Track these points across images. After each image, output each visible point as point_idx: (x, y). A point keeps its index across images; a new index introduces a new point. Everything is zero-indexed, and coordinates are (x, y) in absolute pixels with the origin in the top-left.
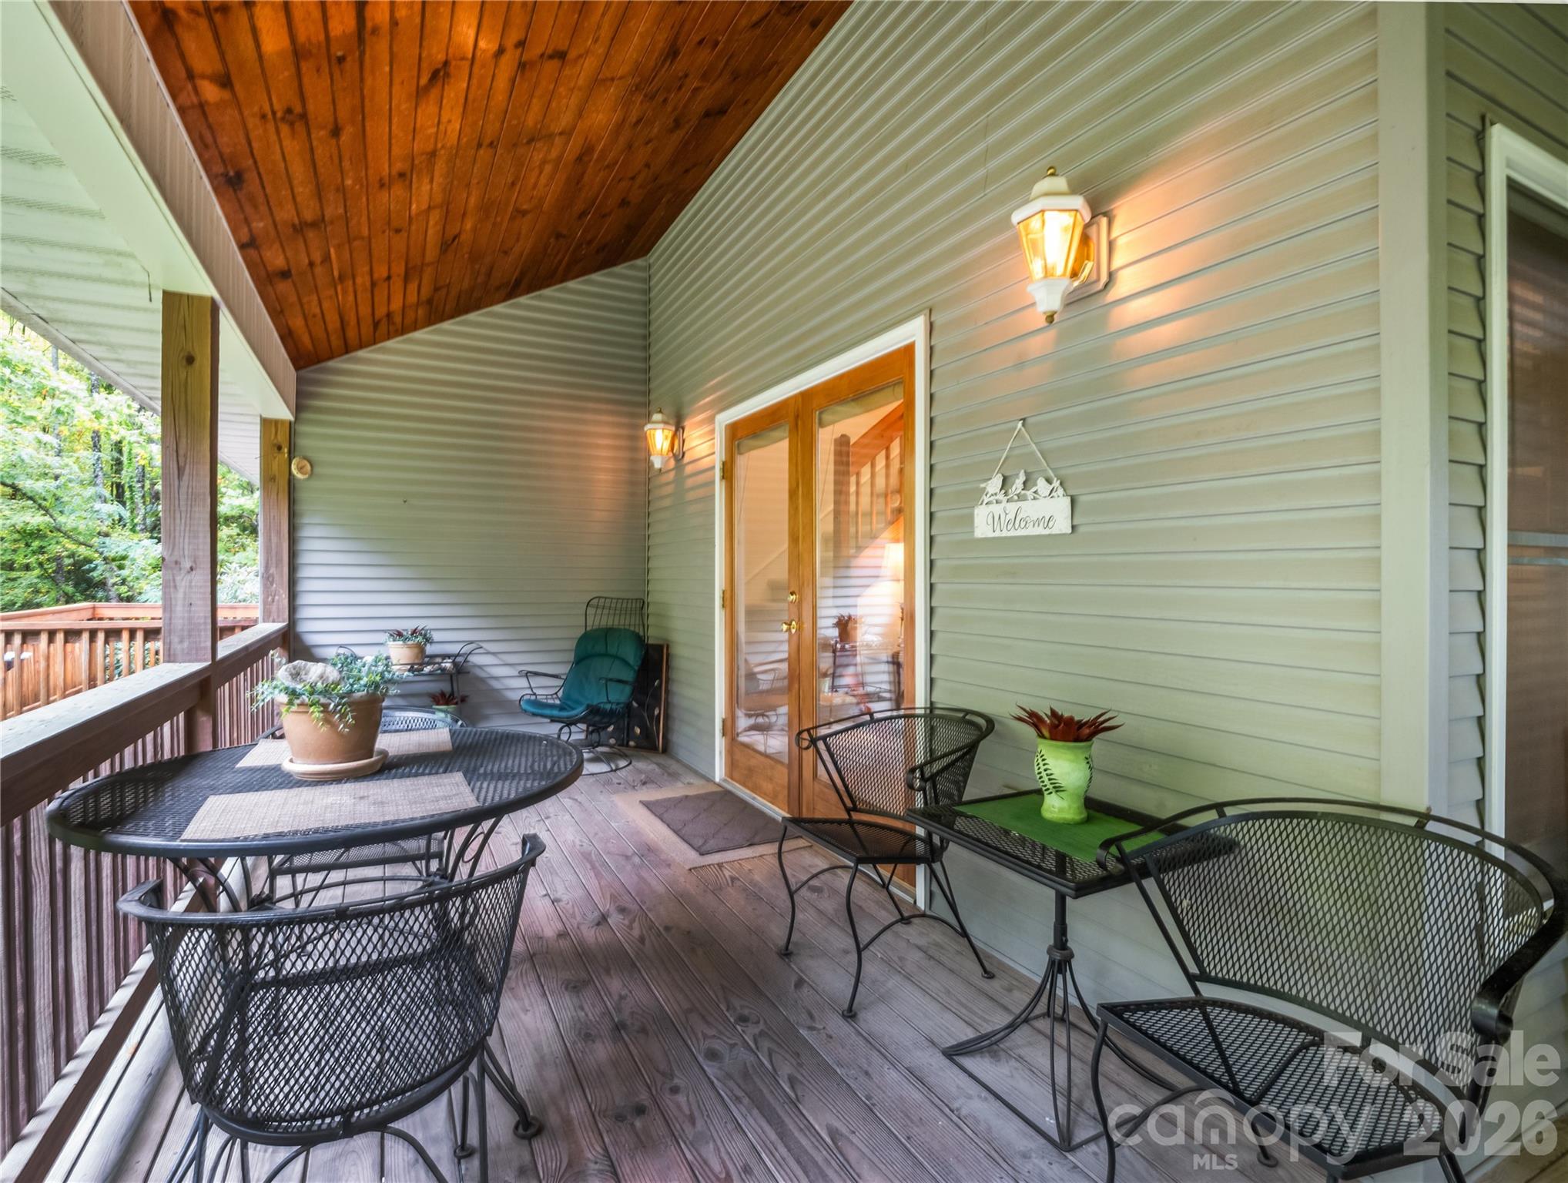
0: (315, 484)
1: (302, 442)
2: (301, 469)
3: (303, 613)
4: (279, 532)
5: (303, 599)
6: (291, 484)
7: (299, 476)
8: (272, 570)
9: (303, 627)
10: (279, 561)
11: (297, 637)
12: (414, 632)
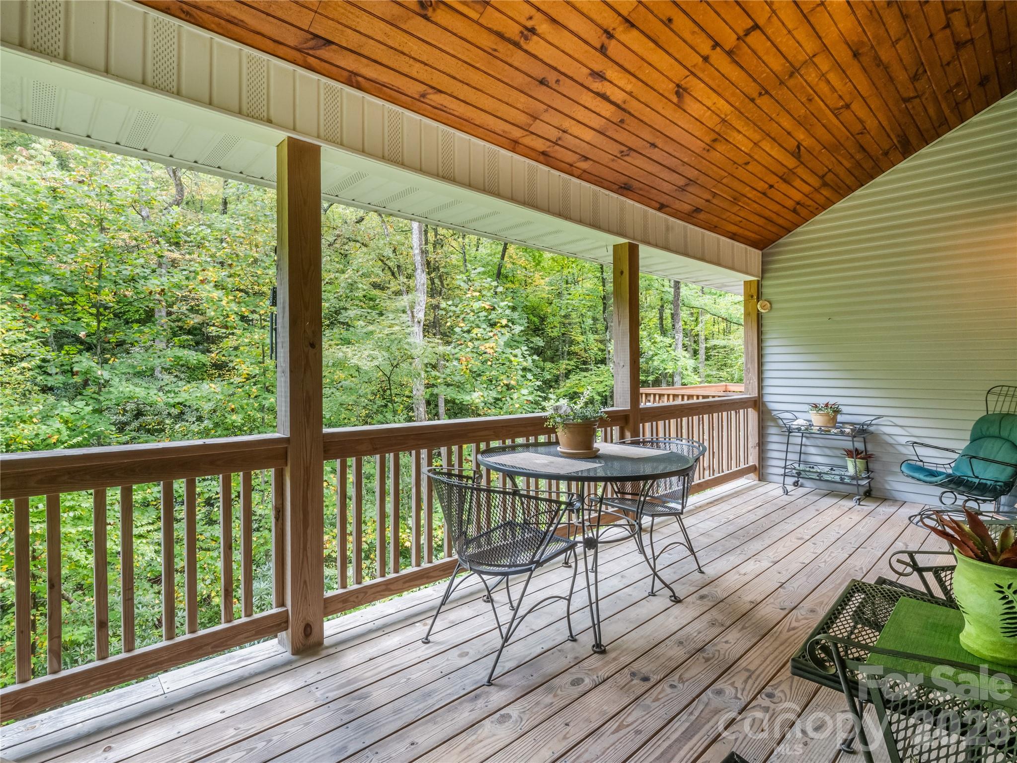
0: (772, 314)
1: (765, 291)
2: (763, 307)
3: (767, 390)
4: (752, 344)
5: (767, 382)
6: (759, 316)
7: (762, 311)
8: (749, 366)
9: (767, 398)
10: (752, 361)
11: (764, 404)
12: (827, 405)
